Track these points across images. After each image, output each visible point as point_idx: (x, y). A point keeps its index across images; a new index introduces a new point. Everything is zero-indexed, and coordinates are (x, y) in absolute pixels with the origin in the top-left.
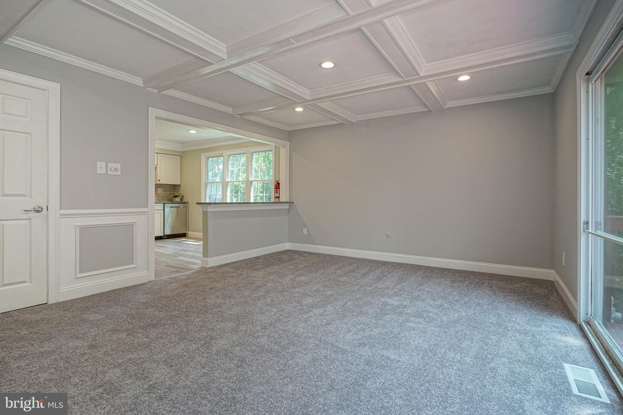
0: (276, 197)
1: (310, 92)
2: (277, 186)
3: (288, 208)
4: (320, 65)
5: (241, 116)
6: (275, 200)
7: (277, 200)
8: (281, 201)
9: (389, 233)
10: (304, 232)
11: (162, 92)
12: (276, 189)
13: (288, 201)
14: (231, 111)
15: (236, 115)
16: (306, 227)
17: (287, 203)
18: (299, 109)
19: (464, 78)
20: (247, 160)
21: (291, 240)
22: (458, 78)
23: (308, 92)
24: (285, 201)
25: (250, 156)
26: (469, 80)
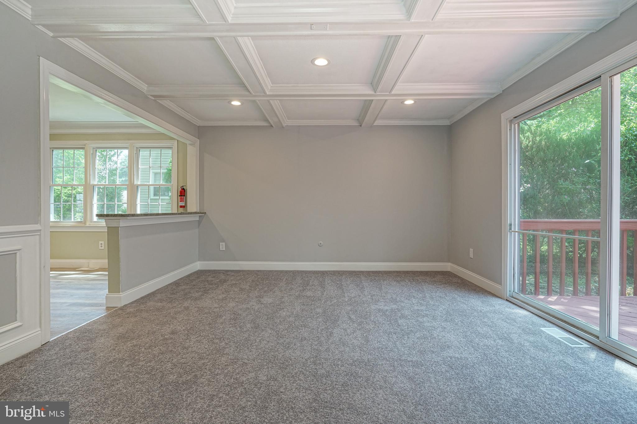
0: (181, 207)
1: (272, 86)
2: (183, 193)
3: (198, 219)
4: (313, 61)
5: (156, 99)
6: (178, 211)
7: (181, 210)
8: (189, 211)
9: (321, 242)
10: (221, 247)
11: (58, 38)
12: (181, 196)
13: (198, 211)
14: (146, 88)
15: (151, 96)
16: (223, 241)
17: (198, 213)
18: (236, 103)
19: (409, 102)
20: (130, 157)
21: (202, 257)
22: (404, 101)
23: (270, 85)
24: (194, 210)
25: (135, 152)
26: (413, 104)
